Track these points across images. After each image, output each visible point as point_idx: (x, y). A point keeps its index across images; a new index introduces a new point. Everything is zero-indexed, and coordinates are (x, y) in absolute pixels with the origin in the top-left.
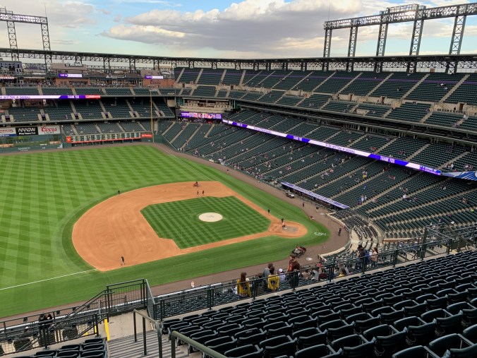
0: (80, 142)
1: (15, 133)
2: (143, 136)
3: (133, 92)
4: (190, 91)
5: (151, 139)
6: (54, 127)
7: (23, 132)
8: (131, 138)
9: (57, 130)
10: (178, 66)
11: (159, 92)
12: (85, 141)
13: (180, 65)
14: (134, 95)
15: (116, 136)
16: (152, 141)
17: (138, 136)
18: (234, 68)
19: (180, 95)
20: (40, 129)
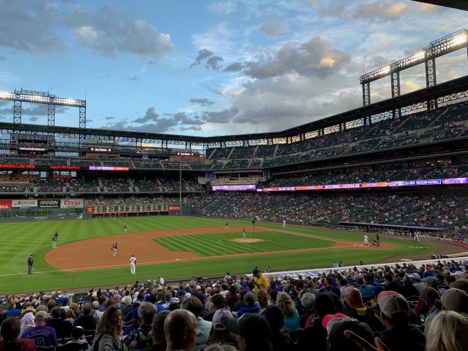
0: (101, 212)
1: (36, 205)
2: (170, 208)
3: (162, 166)
4: (222, 166)
5: (178, 211)
6: (78, 200)
7: (45, 205)
8: (157, 210)
9: (80, 204)
10: (210, 147)
11: (189, 167)
12: (108, 212)
13: (211, 146)
14: (164, 168)
15: (141, 207)
16: (179, 215)
17: (165, 208)
18: (266, 144)
19: (211, 169)
20: (62, 201)
